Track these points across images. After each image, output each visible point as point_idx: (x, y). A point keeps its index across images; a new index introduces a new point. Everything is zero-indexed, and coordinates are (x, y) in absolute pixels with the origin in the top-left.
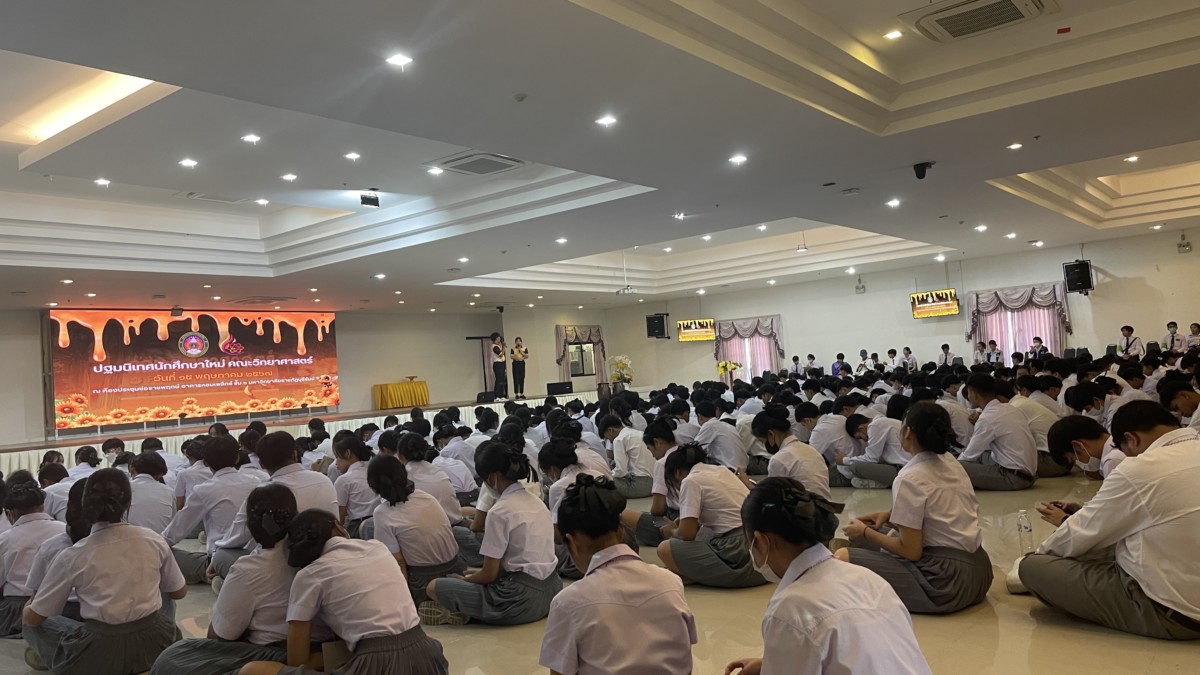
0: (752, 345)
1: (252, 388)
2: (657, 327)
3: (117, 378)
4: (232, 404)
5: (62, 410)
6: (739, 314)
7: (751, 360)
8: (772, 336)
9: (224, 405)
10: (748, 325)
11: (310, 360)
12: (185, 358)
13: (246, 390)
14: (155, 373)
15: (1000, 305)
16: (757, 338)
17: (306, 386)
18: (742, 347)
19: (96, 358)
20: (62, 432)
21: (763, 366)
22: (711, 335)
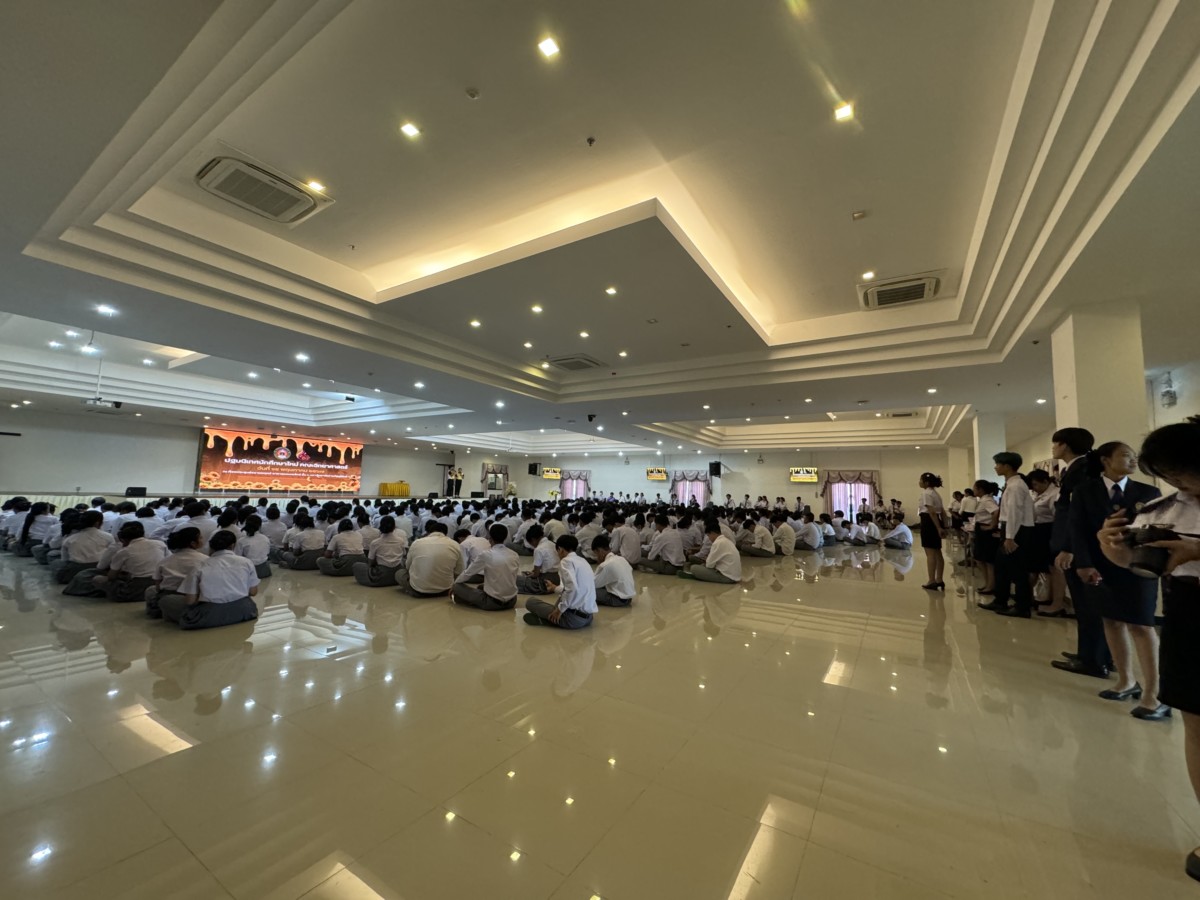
0: (577, 483)
1: (311, 478)
2: (533, 470)
3: (237, 466)
4: (299, 485)
5: (205, 479)
6: (573, 468)
7: (575, 491)
8: (586, 480)
9: (296, 485)
10: (576, 474)
11: (346, 467)
12: (276, 460)
13: (308, 479)
14: (258, 465)
15: (684, 478)
16: (579, 481)
17: (343, 480)
18: (572, 484)
19: (227, 455)
20: (203, 490)
21: (581, 494)
22: (559, 477)
